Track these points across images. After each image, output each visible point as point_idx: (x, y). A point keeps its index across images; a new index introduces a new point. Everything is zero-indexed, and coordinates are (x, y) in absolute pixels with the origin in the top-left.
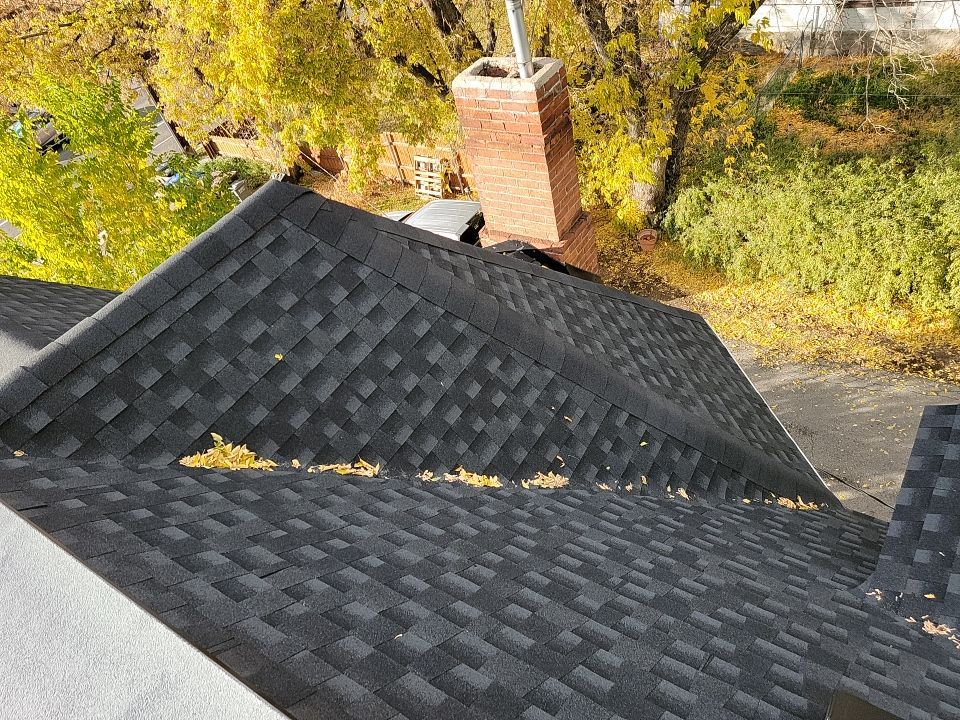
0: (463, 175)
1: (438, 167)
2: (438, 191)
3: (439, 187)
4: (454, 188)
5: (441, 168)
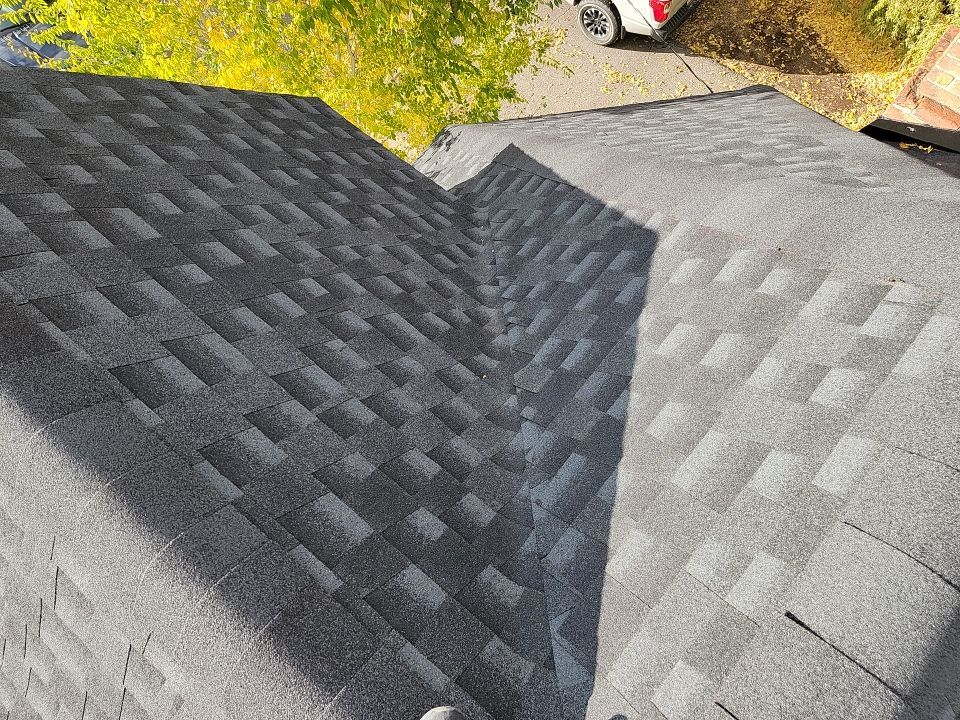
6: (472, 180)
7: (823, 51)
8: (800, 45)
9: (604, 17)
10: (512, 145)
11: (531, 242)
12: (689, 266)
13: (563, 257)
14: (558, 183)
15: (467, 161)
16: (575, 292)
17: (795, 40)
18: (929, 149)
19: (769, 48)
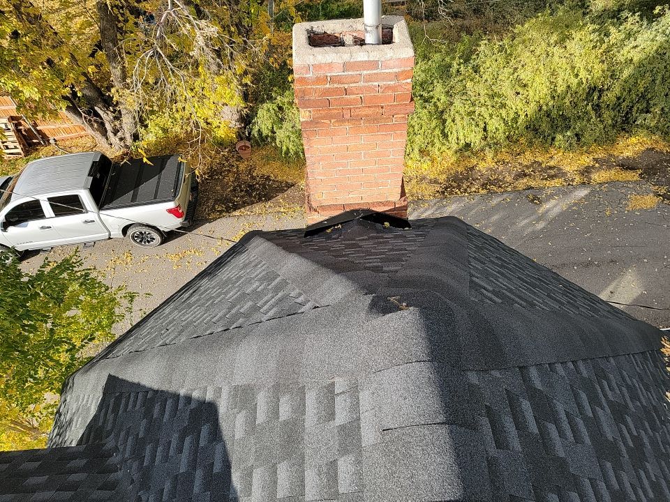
0: (38, 129)
1: (6, 126)
2: (16, 148)
3: (15, 144)
4: (31, 142)
5: (11, 126)
6: (95, 416)
7: (277, 181)
8: (264, 185)
9: (147, 233)
10: (110, 376)
11: (148, 448)
12: (240, 419)
13: (171, 452)
14: (148, 392)
15: (87, 401)
16: (189, 477)
17: (260, 185)
18: (340, 226)
19: (250, 195)
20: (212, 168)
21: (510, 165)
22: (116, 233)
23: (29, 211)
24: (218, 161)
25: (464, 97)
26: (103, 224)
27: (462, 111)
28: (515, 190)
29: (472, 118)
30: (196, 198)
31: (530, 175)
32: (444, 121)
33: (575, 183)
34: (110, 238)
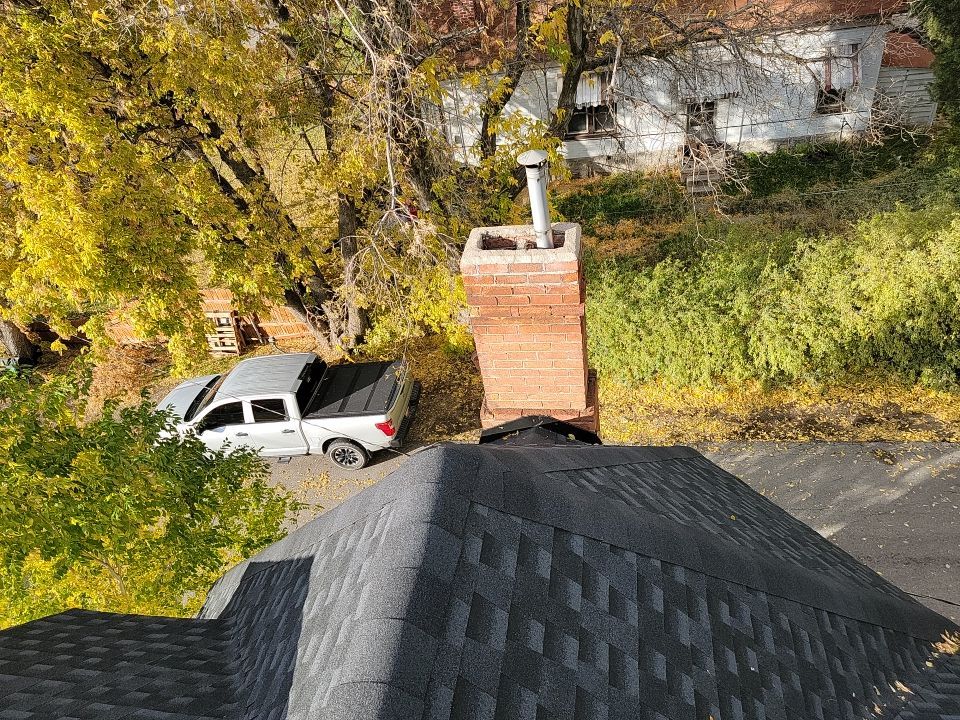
0: (260, 325)
1: (228, 321)
2: (233, 345)
3: (233, 341)
4: (249, 339)
5: (232, 322)
9: (350, 451)
18: (517, 433)
20: (440, 380)
21: (848, 405)
22: (316, 448)
23: (230, 414)
24: (448, 372)
25: (777, 310)
26: (303, 434)
27: (772, 328)
28: (855, 442)
29: (787, 338)
30: (413, 414)
31: (880, 423)
32: (748, 339)
33: (953, 440)
34: (308, 454)
